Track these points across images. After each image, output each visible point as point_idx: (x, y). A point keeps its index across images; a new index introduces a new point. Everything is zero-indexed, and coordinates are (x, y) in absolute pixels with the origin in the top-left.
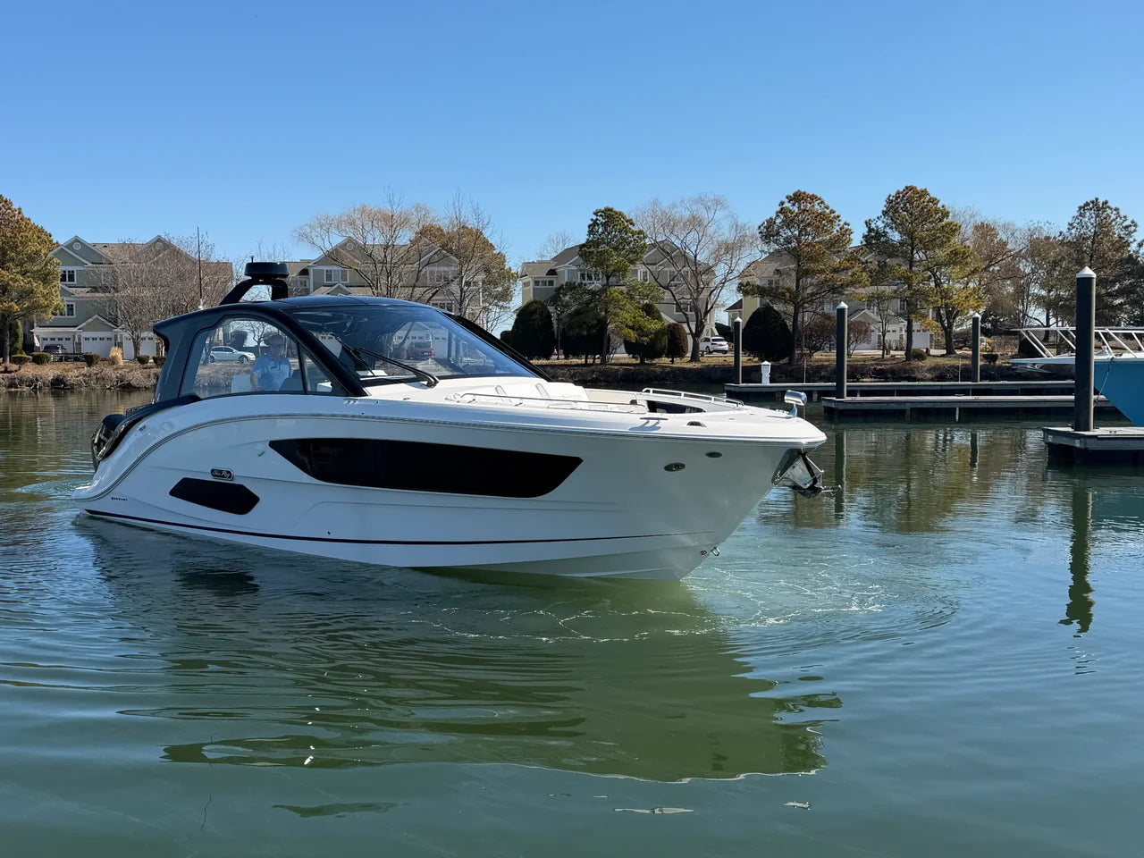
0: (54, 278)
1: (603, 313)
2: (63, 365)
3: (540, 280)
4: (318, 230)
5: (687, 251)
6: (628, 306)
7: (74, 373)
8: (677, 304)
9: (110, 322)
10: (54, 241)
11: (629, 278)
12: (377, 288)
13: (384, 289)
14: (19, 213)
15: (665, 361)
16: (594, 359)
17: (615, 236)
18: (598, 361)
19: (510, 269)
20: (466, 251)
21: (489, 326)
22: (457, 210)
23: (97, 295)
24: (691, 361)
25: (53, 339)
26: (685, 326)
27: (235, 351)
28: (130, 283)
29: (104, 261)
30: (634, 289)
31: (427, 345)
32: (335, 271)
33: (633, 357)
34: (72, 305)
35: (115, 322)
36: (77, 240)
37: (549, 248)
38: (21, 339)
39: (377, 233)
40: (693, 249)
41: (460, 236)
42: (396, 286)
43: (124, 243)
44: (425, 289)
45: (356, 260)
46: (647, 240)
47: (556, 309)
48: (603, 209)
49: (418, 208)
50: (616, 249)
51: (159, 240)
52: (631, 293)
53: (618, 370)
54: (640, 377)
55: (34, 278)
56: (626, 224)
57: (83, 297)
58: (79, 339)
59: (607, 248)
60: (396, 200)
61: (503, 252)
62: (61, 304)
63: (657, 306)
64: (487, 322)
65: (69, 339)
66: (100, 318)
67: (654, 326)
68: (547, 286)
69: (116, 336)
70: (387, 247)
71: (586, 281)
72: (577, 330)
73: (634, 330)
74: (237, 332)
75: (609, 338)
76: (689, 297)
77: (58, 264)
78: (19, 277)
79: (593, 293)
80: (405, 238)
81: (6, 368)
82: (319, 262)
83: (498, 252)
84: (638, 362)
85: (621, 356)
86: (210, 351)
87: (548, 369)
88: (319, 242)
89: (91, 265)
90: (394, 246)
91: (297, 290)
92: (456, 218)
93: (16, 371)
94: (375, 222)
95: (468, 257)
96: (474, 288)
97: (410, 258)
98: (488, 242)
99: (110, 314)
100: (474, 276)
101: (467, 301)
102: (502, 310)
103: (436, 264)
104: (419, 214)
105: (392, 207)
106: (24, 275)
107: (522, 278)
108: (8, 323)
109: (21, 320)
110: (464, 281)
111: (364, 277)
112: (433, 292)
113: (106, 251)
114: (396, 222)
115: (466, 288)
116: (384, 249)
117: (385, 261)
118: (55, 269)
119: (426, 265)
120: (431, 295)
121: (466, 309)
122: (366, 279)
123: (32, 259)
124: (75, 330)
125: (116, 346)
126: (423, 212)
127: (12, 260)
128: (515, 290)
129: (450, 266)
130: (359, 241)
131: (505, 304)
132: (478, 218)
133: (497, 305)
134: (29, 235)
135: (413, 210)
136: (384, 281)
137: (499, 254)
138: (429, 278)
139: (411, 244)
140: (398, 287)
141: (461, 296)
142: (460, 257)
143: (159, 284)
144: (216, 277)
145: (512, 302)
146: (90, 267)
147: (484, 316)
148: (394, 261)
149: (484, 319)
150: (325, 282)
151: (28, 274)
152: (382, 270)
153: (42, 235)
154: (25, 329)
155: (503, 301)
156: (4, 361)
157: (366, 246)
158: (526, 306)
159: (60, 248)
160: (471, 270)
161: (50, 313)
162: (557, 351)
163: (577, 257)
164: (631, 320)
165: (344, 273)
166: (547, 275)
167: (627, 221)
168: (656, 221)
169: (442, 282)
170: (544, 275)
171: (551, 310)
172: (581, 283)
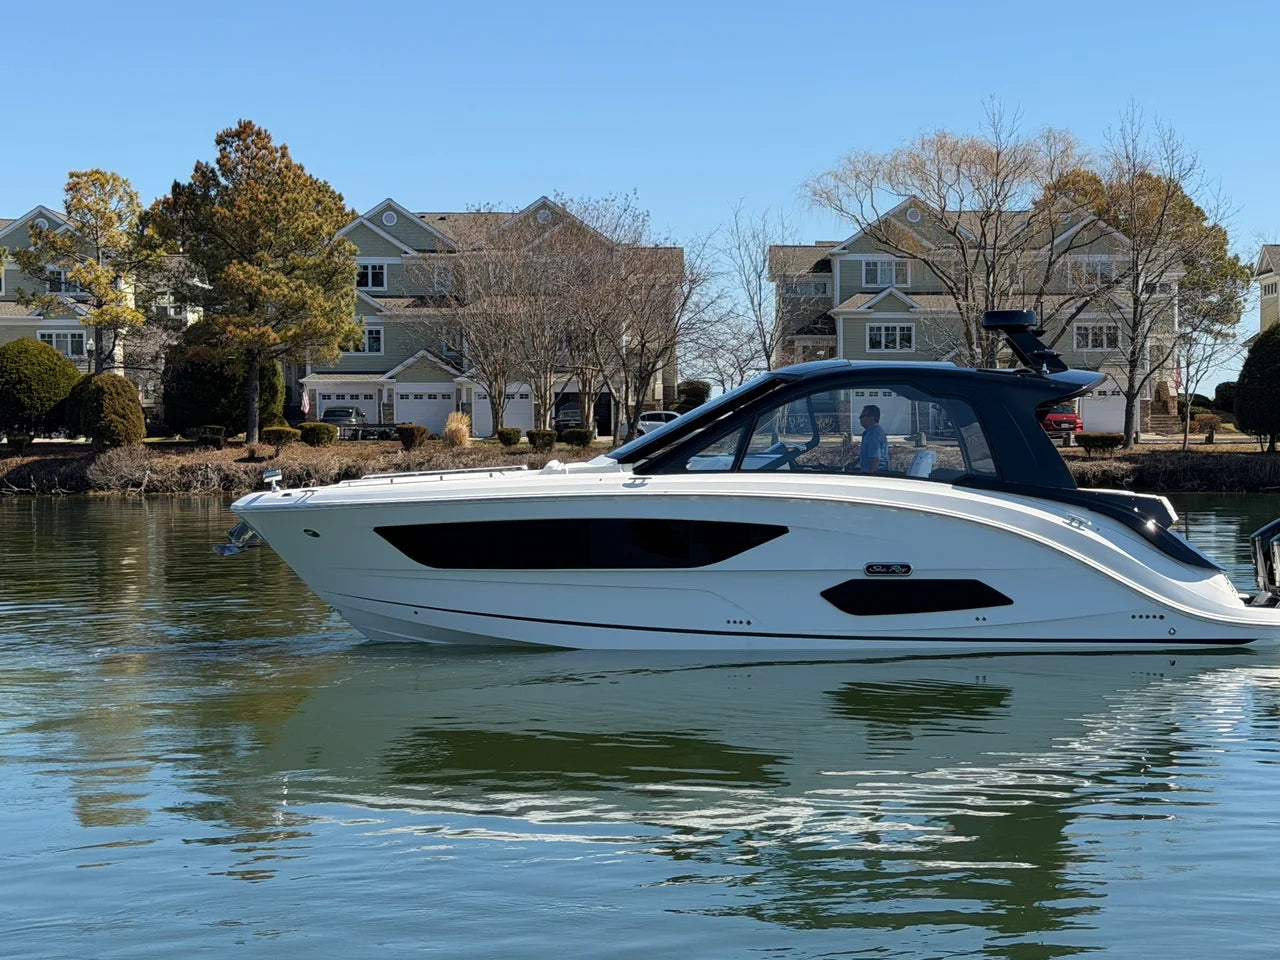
0: (345, 280)
2: (357, 447)
4: (851, 183)
7: (378, 460)
9: (448, 364)
10: (348, 209)
12: (966, 298)
13: (981, 299)
14: (283, 156)
19: (1237, 258)
20: (1146, 222)
22: (1129, 141)
23: (424, 311)
25: (340, 397)
28: (488, 288)
29: (439, 247)
32: (883, 263)
34: (378, 332)
35: (457, 363)
36: (389, 206)
38: (281, 397)
41: (1135, 191)
42: (1004, 293)
43: (478, 212)
44: (1062, 299)
45: (926, 243)
49: (1049, 137)
51: (544, 204)
55: (307, 280)
57: (399, 316)
58: (390, 396)
60: (1007, 122)
61: (1223, 225)
62: (357, 329)
64: (1188, 365)
65: (371, 397)
66: (431, 358)
69: (459, 391)
70: (986, 216)
74: (689, 383)
77: (353, 253)
78: (281, 278)
80: (1023, 197)
81: (252, 452)
82: (852, 246)
83: (1212, 223)
86: (636, 421)
88: (852, 206)
89: (415, 254)
90: (1000, 212)
91: (807, 301)
92: (1127, 157)
93: (271, 458)
94: (964, 168)
95: (1150, 235)
96: (1163, 295)
97: (1032, 236)
98: (1192, 204)
99: (449, 349)
100: (1162, 272)
101: (1148, 321)
102: (1218, 341)
103: (1086, 249)
104: (1053, 150)
105: (998, 136)
106: (289, 273)
107: (1262, 276)
108: (258, 367)
109: (282, 360)
110: (1141, 283)
111: (941, 275)
112: (1079, 304)
113: (443, 226)
114: (1007, 165)
115: (1145, 296)
116: (982, 220)
117: (983, 244)
118: (349, 262)
119: (1065, 252)
120: (1074, 311)
121: (1145, 338)
122: (945, 279)
123: (304, 244)
124: (383, 378)
125: (458, 410)
126: (1061, 146)
127: (268, 245)
128: (1245, 300)
129: (1114, 252)
130: (932, 204)
131: (1226, 329)
132: (1171, 158)
133: (1208, 331)
134: (301, 198)
135: (1040, 142)
136: (981, 283)
137: (1213, 227)
138: (1070, 276)
139: (1036, 208)
140: (1007, 295)
141: (1135, 312)
142: (1135, 236)
143: (542, 290)
144: (652, 276)
145: (1240, 324)
146: (413, 258)
147: (1180, 352)
148: (1000, 244)
149: (1181, 358)
150: (864, 285)
151: (297, 272)
152: (976, 262)
153: (325, 198)
154: (287, 379)
155: (1222, 323)
156: (249, 438)
157: (945, 214)
158: (1266, 332)
159: (357, 221)
160: (1155, 259)
161: (336, 346)
165: (901, 267)
169: (1097, 285)
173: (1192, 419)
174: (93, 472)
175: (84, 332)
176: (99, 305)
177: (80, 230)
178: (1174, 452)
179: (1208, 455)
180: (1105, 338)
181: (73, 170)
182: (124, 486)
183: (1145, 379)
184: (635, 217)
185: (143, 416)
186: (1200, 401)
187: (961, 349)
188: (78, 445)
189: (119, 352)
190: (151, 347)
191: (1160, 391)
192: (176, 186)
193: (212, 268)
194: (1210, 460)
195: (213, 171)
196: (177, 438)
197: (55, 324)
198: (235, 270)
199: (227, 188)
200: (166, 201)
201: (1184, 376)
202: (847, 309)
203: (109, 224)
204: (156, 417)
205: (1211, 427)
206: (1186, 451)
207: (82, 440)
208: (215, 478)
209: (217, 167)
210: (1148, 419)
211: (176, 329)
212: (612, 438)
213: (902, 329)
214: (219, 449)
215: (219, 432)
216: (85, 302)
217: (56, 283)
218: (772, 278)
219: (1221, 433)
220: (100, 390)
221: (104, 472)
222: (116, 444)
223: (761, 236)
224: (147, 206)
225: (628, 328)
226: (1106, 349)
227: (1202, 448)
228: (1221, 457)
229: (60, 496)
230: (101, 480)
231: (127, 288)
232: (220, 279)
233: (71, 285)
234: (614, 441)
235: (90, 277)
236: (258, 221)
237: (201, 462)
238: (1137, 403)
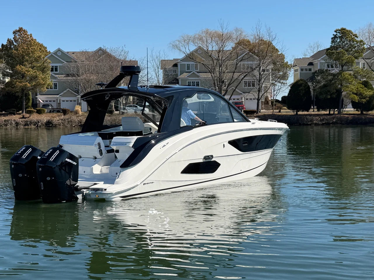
0: (48, 70)
1: (340, 86)
2: (51, 115)
3: (304, 68)
4: (183, 43)
6: (354, 82)
7: (57, 118)
9: (75, 92)
10: (48, 51)
11: (355, 66)
12: (214, 74)
13: (218, 73)
14: (31, 37)
16: (334, 111)
17: (347, 44)
18: (336, 113)
19: (287, 62)
20: (263, 53)
21: (275, 93)
22: (258, 31)
23: (69, 78)
25: (47, 101)
27: (138, 107)
28: (85, 72)
29: (73, 61)
30: (357, 72)
31: (241, 103)
32: (191, 65)
33: (357, 110)
34: (56, 84)
36: (59, 50)
37: (309, 51)
38: (31, 101)
39: (214, 44)
41: (260, 45)
42: (224, 72)
43: (83, 51)
44: (240, 74)
45: (203, 59)
46: (365, 46)
47: (313, 84)
48: (340, 29)
49: (237, 30)
50: (347, 51)
51: (100, 49)
52: (356, 75)
53: (348, 117)
54: (360, 121)
55: (37, 70)
56: (353, 37)
57: (62, 79)
58: (60, 101)
59: (342, 50)
60: (225, 26)
61: (283, 53)
62: (51, 83)
63: (371, 82)
64: (274, 91)
65: (55, 101)
66: (70, 90)
67: (368, 93)
68: (308, 72)
69: (78, 100)
70: (220, 51)
71: (330, 69)
72: (325, 96)
73: (357, 95)
75: (343, 99)
77: (50, 63)
78: (30, 69)
79: (334, 75)
80: (229, 46)
81: (23, 116)
82: (183, 60)
84: (360, 113)
85: (349, 110)
87: (308, 117)
88: (183, 49)
89: (66, 63)
90: (223, 50)
91: (171, 75)
92: (258, 35)
93: (28, 117)
94: (213, 38)
95: (263, 56)
96: (267, 73)
97: (232, 57)
98: (275, 48)
99: (75, 88)
100: (267, 66)
101: (263, 80)
102: (282, 85)
103: (246, 60)
104: (237, 33)
105: (222, 29)
106: (33, 68)
107: (294, 67)
108: (25, 93)
109: (31, 91)
110: (261, 69)
111: (207, 68)
112: (244, 75)
113: (73, 55)
114: (225, 38)
115: (262, 73)
116: (218, 52)
117: (218, 59)
118: (48, 65)
119: (241, 61)
120: (243, 77)
121: (262, 84)
122: (208, 68)
123: (37, 60)
124: (58, 96)
125: (78, 105)
126: (239, 33)
127: (27, 61)
128: (290, 74)
129: (254, 61)
130: (205, 48)
131: (284, 82)
132: (269, 35)
133: (279, 82)
134: (36, 48)
135: (234, 31)
136: (218, 70)
137: (281, 54)
138: (242, 68)
139: (233, 49)
140: (225, 73)
141: (260, 77)
142: (260, 56)
143: (100, 72)
145: (288, 80)
146: (65, 64)
147: (272, 88)
148: (223, 59)
149: (272, 90)
150: (186, 71)
151: (35, 68)
152: (216, 64)
153: (42, 48)
154: (33, 97)
155: (283, 80)
156: (22, 112)
157: (208, 51)
158: (296, 82)
159: (51, 54)
160: (265, 63)
161: (45, 88)
162: (313, 107)
163: (325, 55)
164: (355, 90)
165: (196, 65)
166: (308, 65)
167: (354, 35)
168: (370, 35)
169: (249, 70)
170: (306, 66)
171: (310, 85)
172: (327, 70)
173: (275, 106)
178: (270, 115)
179: (279, 116)
180: (251, 85)
183: (262, 95)
184: (125, 53)
186: (277, 101)
187: (213, 87)
191: (267, 98)
192: (3, 45)
193: (12, 67)
194: (280, 117)
195: (12, 41)
196: (4, 112)
198: (18, 67)
199: (16, 45)
201: (273, 94)
202: (182, 77)
205: (280, 108)
206: (273, 115)
208: (14, 123)
209: (13, 40)
210: (263, 106)
211: (3, 83)
212: (119, 112)
213: (197, 82)
214: (15, 115)
215: (14, 111)
218: (162, 69)
219: (283, 110)
223: (159, 58)
225: (123, 83)
226: (252, 87)
227: (278, 114)
228: (283, 116)
232: (14, 70)
234: (120, 113)
236: (24, 54)
237: (10, 118)
238: (260, 101)
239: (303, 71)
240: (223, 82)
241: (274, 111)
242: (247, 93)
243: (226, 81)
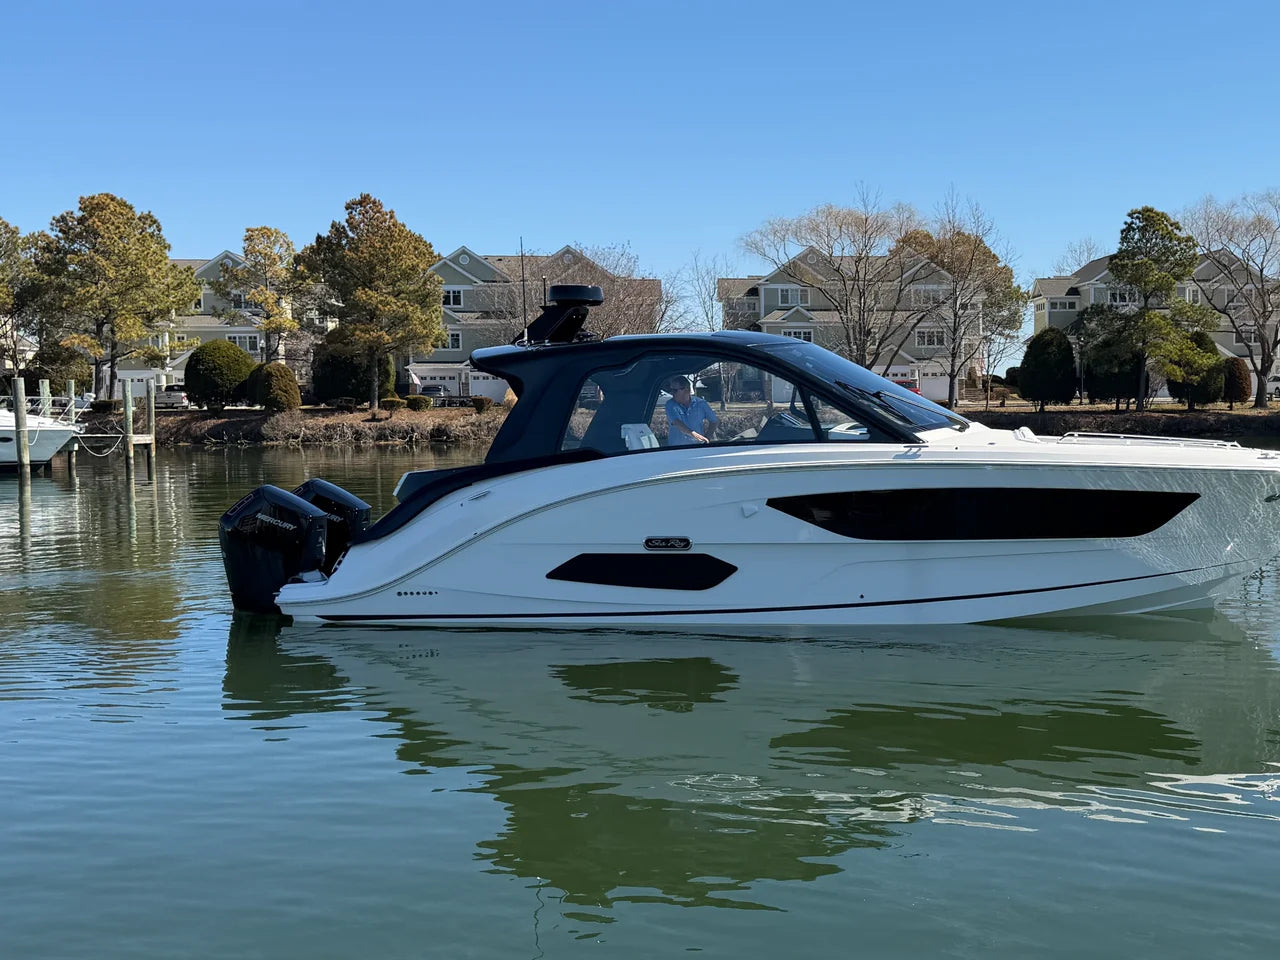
0: (435, 301)
1: (1140, 344)
2: (445, 412)
3: (1058, 301)
4: (771, 237)
5: (1251, 263)
6: (1172, 335)
7: (459, 421)
8: (1237, 332)
10: (436, 253)
11: (1174, 298)
12: (846, 313)
13: (855, 312)
14: (391, 217)
15: (1221, 406)
16: (1128, 404)
17: (1156, 244)
19: (1019, 287)
20: (962, 264)
21: (991, 360)
22: (950, 211)
23: (489, 321)
24: (1255, 406)
25: (434, 378)
26: (1248, 361)
29: (498, 279)
30: (1180, 312)
31: (911, 384)
32: (792, 290)
33: (1179, 402)
34: (458, 335)
36: (464, 252)
37: (1070, 261)
38: (393, 379)
39: (847, 242)
40: (1259, 261)
41: (954, 244)
42: (871, 310)
43: (524, 255)
44: (908, 314)
45: (820, 277)
46: (1198, 250)
47: (1079, 339)
48: (1140, 209)
49: (899, 208)
50: (1156, 261)
51: (568, 251)
52: (1177, 318)
53: (1159, 418)
54: (1188, 427)
55: (409, 301)
56: (1170, 228)
57: (471, 325)
58: (467, 378)
59: (1146, 259)
60: (872, 199)
61: (1010, 266)
62: (444, 333)
63: (1212, 335)
64: (989, 356)
67: (1206, 361)
68: (1068, 310)
70: (859, 259)
71: (1118, 303)
72: (1106, 367)
73: (1180, 366)
75: (1148, 375)
76: (1253, 322)
77: (440, 283)
78: (391, 299)
79: (1127, 318)
80: (882, 247)
81: (374, 415)
82: (772, 279)
83: (1003, 265)
84: (1186, 407)
87: (1068, 416)
88: (772, 253)
89: (481, 283)
90: (868, 257)
91: (743, 315)
92: (949, 221)
93: (387, 419)
94: (844, 227)
95: (964, 272)
96: (972, 311)
97: (889, 273)
98: (991, 252)
100: (972, 296)
101: (963, 328)
102: (1008, 341)
103: (923, 281)
104: (901, 217)
105: (866, 208)
106: (397, 296)
107: (1035, 299)
108: (377, 358)
109: (392, 353)
110: (958, 303)
111: (830, 298)
112: (919, 317)
113: (500, 265)
114: (872, 226)
115: (961, 312)
116: (856, 262)
117: (857, 278)
118: (437, 289)
119: (910, 283)
120: (916, 321)
121: (962, 339)
122: (832, 300)
123: (407, 276)
124: (461, 366)
126: (906, 215)
127: (382, 277)
128: (1025, 314)
129: (940, 283)
130: (823, 252)
131: (1012, 333)
132: (977, 222)
133: (1001, 334)
134: (404, 245)
135: (893, 212)
136: (856, 303)
137: (1004, 267)
138: (913, 299)
139: (891, 255)
140: (873, 311)
141: (955, 322)
142: (954, 272)
144: (640, 299)
145: (1021, 330)
146: (480, 286)
147: (984, 348)
148: (868, 278)
149: (984, 352)
150: (780, 304)
151: (402, 295)
152: (852, 289)
153: (420, 246)
154: (397, 367)
155: (1010, 329)
156: (371, 406)
157: (832, 258)
158: (1039, 335)
159: (441, 262)
160: (967, 288)
161: (430, 344)
162: (1080, 393)
163: (1107, 271)
164: (1176, 354)
165: (804, 293)
166: (1067, 294)
167: (1171, 226)
168: (1210, 224)
169: (930, 305)
170: (1063, 295)
171: (1072, 341)
172: (1112, 305)
173: (991, 391)
174: (265, 429)
175: (258, 335)
176: (268, 318)
177: (254, 267)
178: (981, 412)
179: (1002, 414)
180: (935, 341)
181: (248, 227)
182: (287, 438)
183: (961, 365)
184: (629, 260)
185: (299, 391)
186: (996, 379)
187: (843, 346)
188: (256, 411)
189: (281, 349)
190: (304, 345)
191: (971, 373)
192: (319, 237)
193: (344, 293)
194: (1003, 417)
195: (343, 227)
196: (323, 406)
197: (239, 330)
198: (360, 294)
199: (353, 239)
200: (312, 247)
201: (986, 363)
202: (769, 319)
203: (274, 263)
204: (308, 392)
205: (1004, 396)
206: (988, 412)
207: (258, 407)
208: (349, 432)
209: (346, 225)
210: (963, 391)
211: (321, 333)
213: (804, 333)
214: (351, 413)
215: (351, 402)
216: (258, 315)
217: (238, 303)
218: (720, 299)
219: (1009, 400)
220: (270, 375)
221: (273, 429)
222: (281, 410)
223: (712, 272)
224: (299, 252)
226: (936, 346)
227: (997, 410)
228: (1009, 415)
229: (244, 445)
230: (271, 435)
231: (287, 305)
232: (350, 299)
233: (248, 304)
235: (262, 298)
236: (375, 261)
237: (339, 421)
238: (956, 381)
239: (1055, 308)
240: (869, 333)
241: (990, 402)
242: (925, 359)
243: (877, 330)
